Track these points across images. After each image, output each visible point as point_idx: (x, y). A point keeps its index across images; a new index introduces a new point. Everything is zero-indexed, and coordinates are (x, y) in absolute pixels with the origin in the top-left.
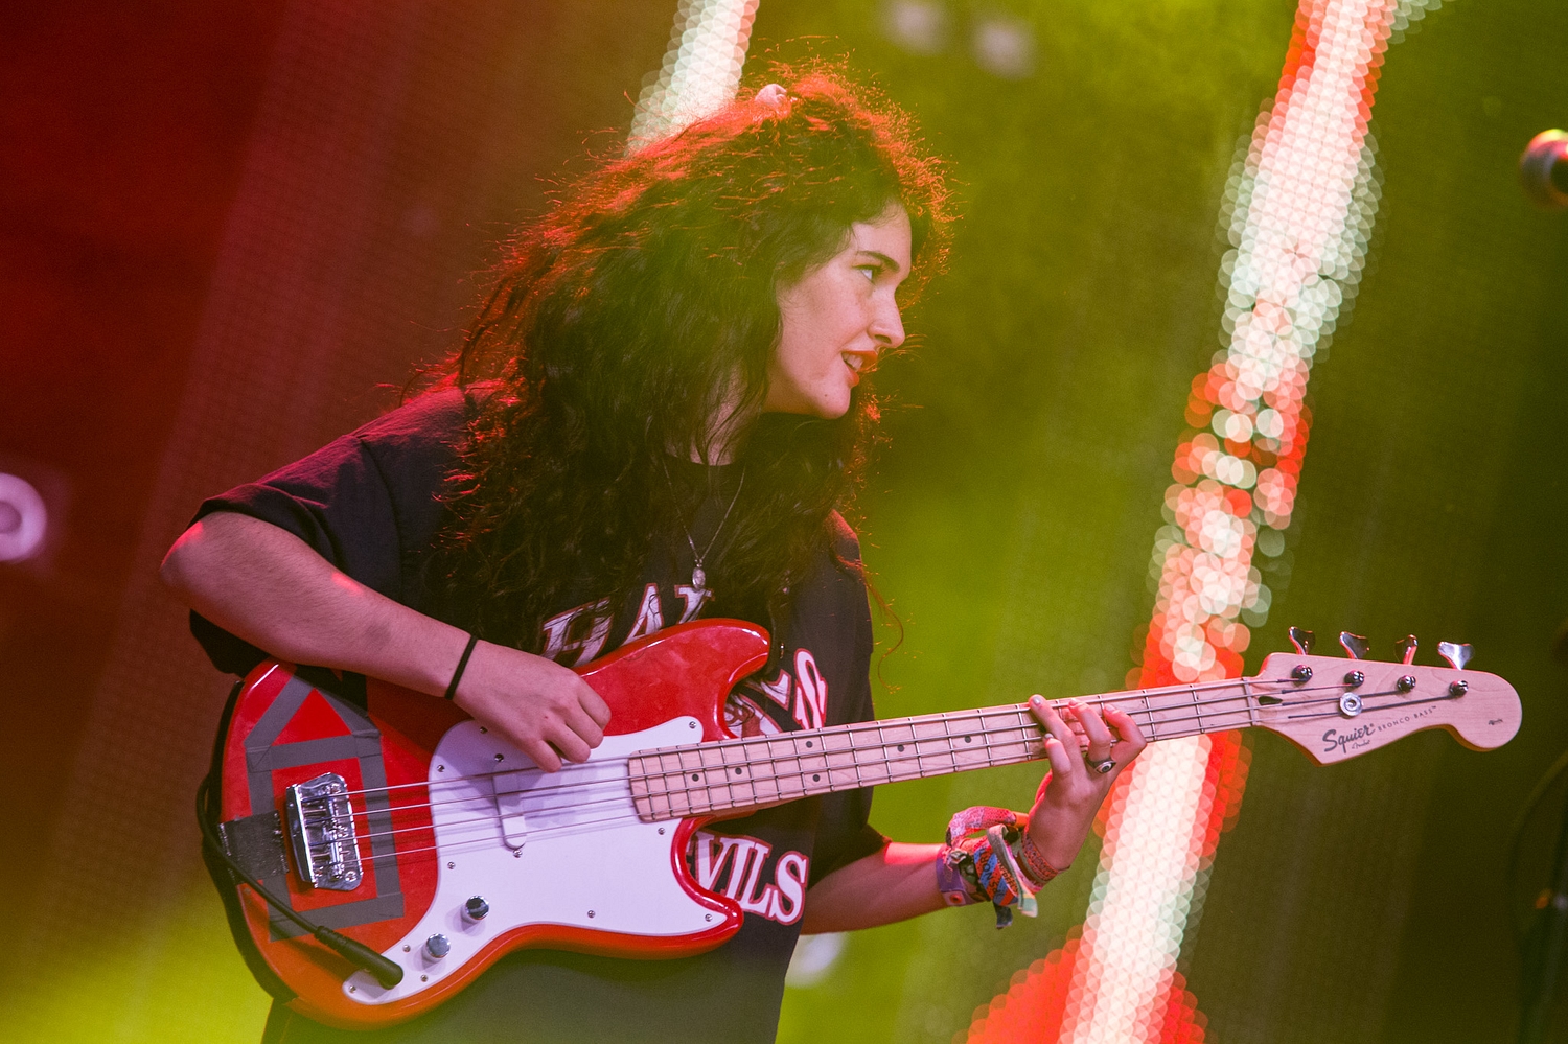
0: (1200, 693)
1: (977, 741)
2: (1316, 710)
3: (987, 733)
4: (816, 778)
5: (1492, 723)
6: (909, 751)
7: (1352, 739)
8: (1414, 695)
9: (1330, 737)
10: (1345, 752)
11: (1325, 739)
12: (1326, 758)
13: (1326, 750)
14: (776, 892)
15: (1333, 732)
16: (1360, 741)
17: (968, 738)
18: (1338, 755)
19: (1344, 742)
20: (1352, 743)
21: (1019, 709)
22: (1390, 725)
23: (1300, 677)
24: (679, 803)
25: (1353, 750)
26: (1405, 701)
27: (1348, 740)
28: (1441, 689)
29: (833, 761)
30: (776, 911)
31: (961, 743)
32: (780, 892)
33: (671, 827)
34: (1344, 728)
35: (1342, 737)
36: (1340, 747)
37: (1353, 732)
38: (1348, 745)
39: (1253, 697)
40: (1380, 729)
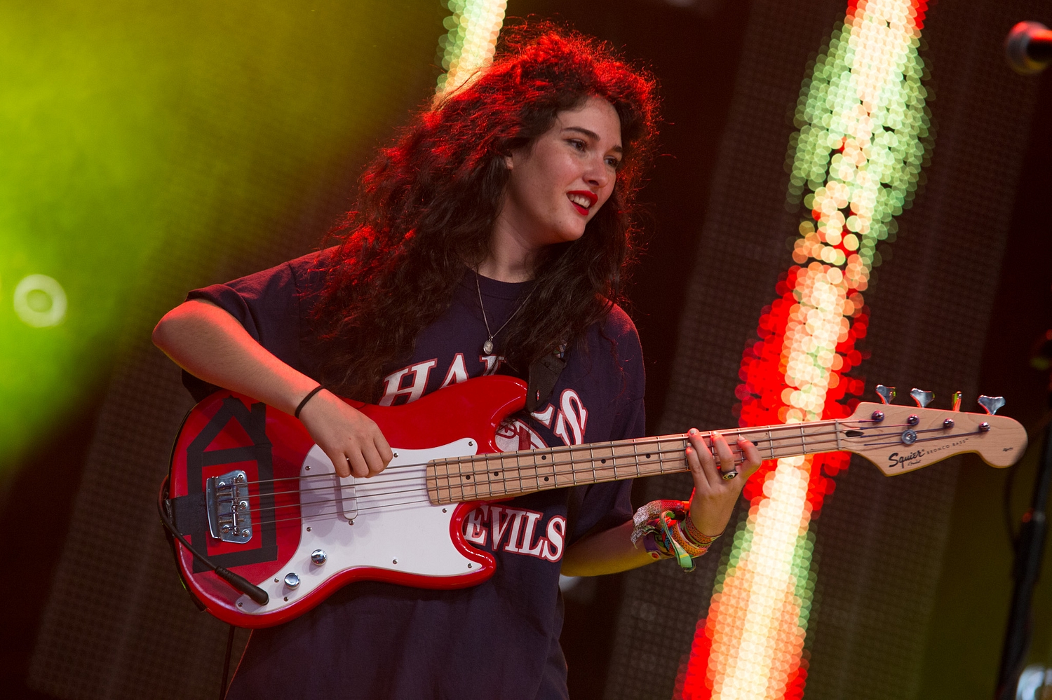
0: (806, 429)
1: (654, 458)
2: (886, 441)
3: (662, 453)
4: (547, 479)
5: (1006, 450)
6: (609, 463)
7: (908, 459)
8: (953, 431)
9: (894, 458)
10: (903, 467)
11: (890, 459)
12: (889, 471)
13: (891, 466)
14: (546, 542)
15: (896, 454)
16: (914, 461)
17: (648, 456)
18: (898, 470)
19: (903, 461)
20: (908, 461)
21: (684, 437)
22: (935, 450)
23: (876, 419)
24: (456, 493)
25: (909, 467)
26: (946, 435)
27: (906, 460)
28: (973, 427)
29: (557, 469)
30: (546, 553)
31: (644, 459)
32: (549, 541)
33: (451, 508)
34: (904, 452)
35: (902, 458)
36: (900, 464)
37: (910, 455)
38: (906, 463)
39: (841, 432)
40: (928, 453)
